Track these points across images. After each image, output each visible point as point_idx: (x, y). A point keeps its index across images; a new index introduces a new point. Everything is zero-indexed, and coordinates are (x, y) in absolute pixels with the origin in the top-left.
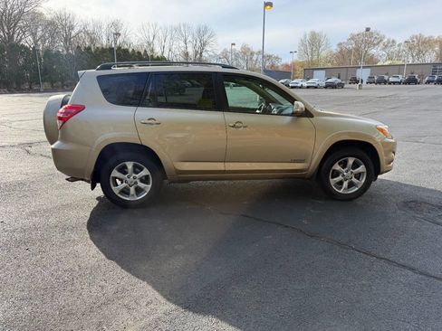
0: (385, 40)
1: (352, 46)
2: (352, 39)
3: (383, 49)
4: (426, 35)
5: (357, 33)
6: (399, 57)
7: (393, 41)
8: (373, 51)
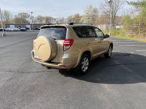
0: (30, 16)
1: (20, 17)
2: (19, 14)
3: (31, 19)
4: (42, 16)
5: (21, 13)
6: (36, 22)
7: (33, 17)
8: (27, 19)
